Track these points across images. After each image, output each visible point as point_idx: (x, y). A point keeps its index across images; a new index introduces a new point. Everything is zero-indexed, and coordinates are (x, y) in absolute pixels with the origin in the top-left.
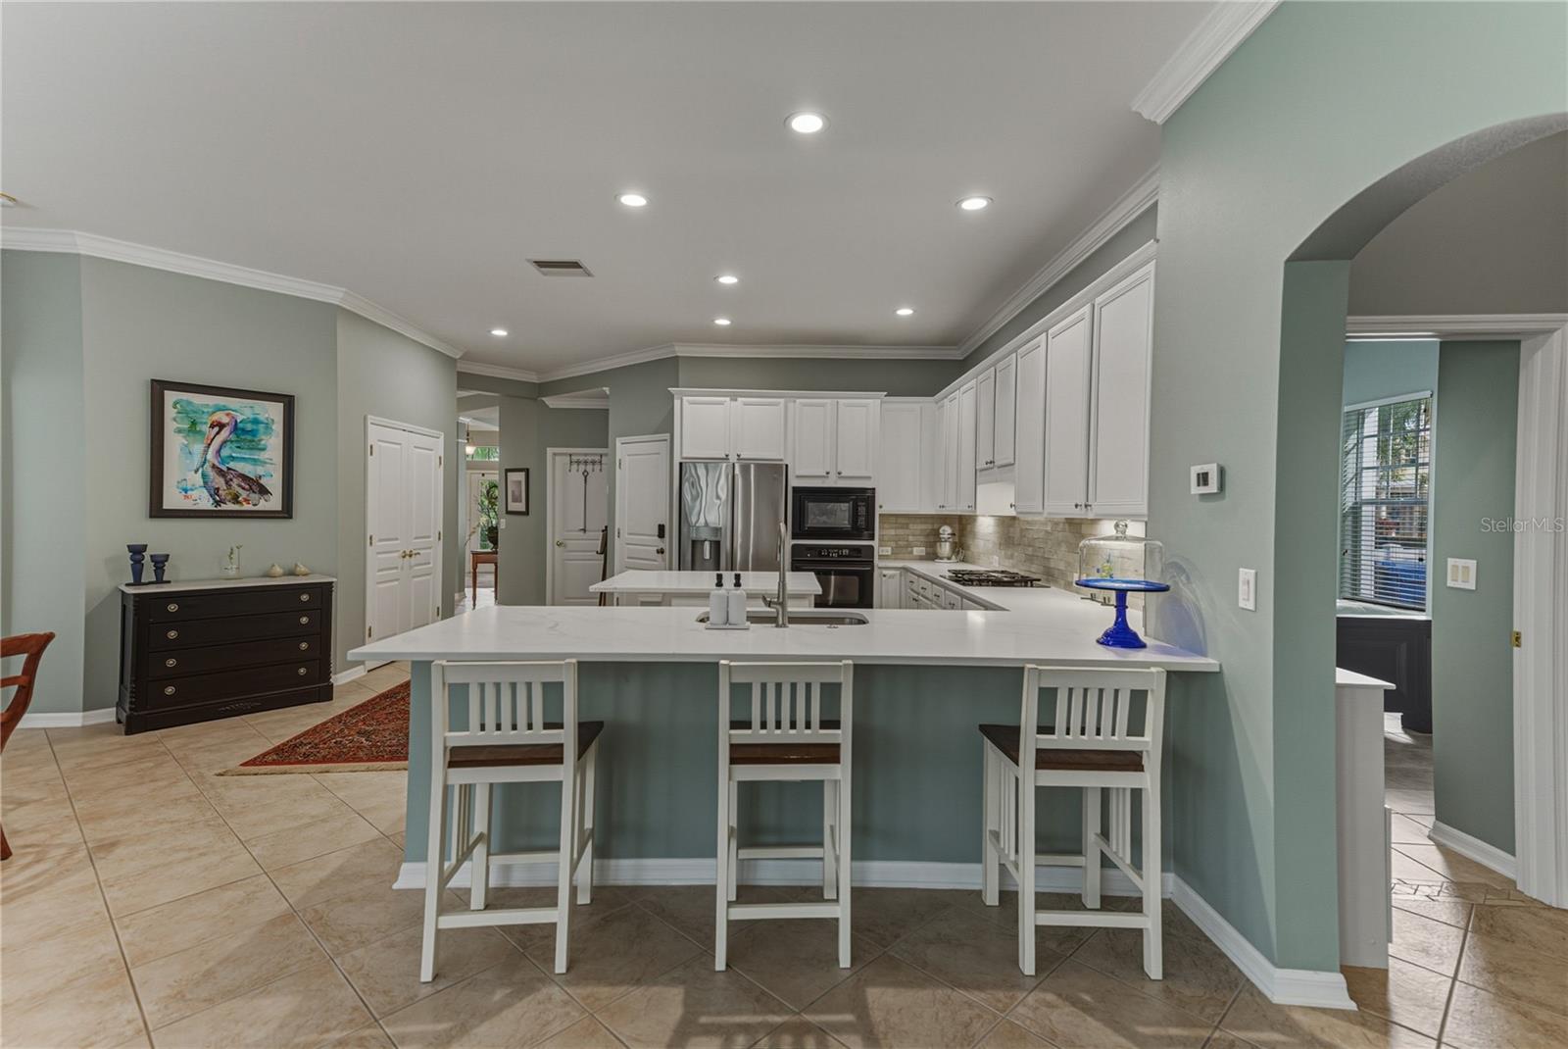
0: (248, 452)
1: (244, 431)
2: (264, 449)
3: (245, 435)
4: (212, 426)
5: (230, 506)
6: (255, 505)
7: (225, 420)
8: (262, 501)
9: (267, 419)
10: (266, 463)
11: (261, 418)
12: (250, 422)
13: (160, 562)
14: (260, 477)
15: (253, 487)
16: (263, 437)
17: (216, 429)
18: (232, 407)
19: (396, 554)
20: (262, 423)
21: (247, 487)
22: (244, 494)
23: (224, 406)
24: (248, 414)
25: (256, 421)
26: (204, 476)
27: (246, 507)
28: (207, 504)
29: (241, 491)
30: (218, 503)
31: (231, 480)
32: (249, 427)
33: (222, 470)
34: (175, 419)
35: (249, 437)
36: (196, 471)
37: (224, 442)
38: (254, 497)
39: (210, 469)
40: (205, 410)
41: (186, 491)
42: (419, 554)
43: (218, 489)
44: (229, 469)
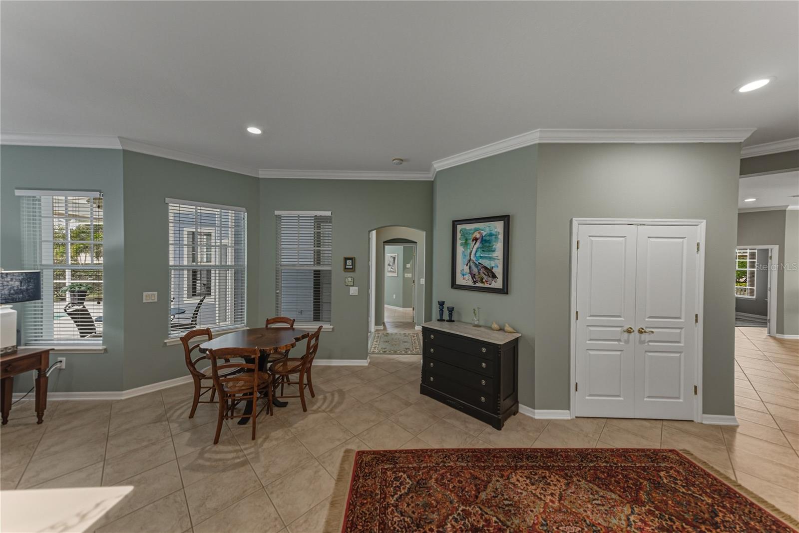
0: (487, 253)
1: (486, 241)
2: (494, 251)
3: (486, 243)
4: (473, 241)
5: (479, 285)
6: (490, 284)
7: (478, 236)
8: (493, 282)
9: (496, 232)
10: (495, 259)
11: (493, 232)
12: (489, 235)
13: (451, 310)
14: (492, 267)
15: (489, 274)
16: (494, 243)
17: (474, 242)
18: (481, 228)
19: (619, 329)
20: (494, 235)
21: (487, 274)
22: (485, 278)
23: (478, 228)
24: (487, 231)
25: (491, 235)
26: (470, 268)
27: (487, 285)
28: (470, 283)
29: (484, 276)
30: (475, 282)
31: (480, 269)
32: (487, 238)
33: (477, 264)
34: (460, 239)
35: (487, 244)
36: (467, 265)
37: (478, 248)
38: (490, 279)
39: (472, 264)
40: (471, 232)
41: (463, 275)
42: (653, 332)
43: (475, 274)
44: (479, 263)
